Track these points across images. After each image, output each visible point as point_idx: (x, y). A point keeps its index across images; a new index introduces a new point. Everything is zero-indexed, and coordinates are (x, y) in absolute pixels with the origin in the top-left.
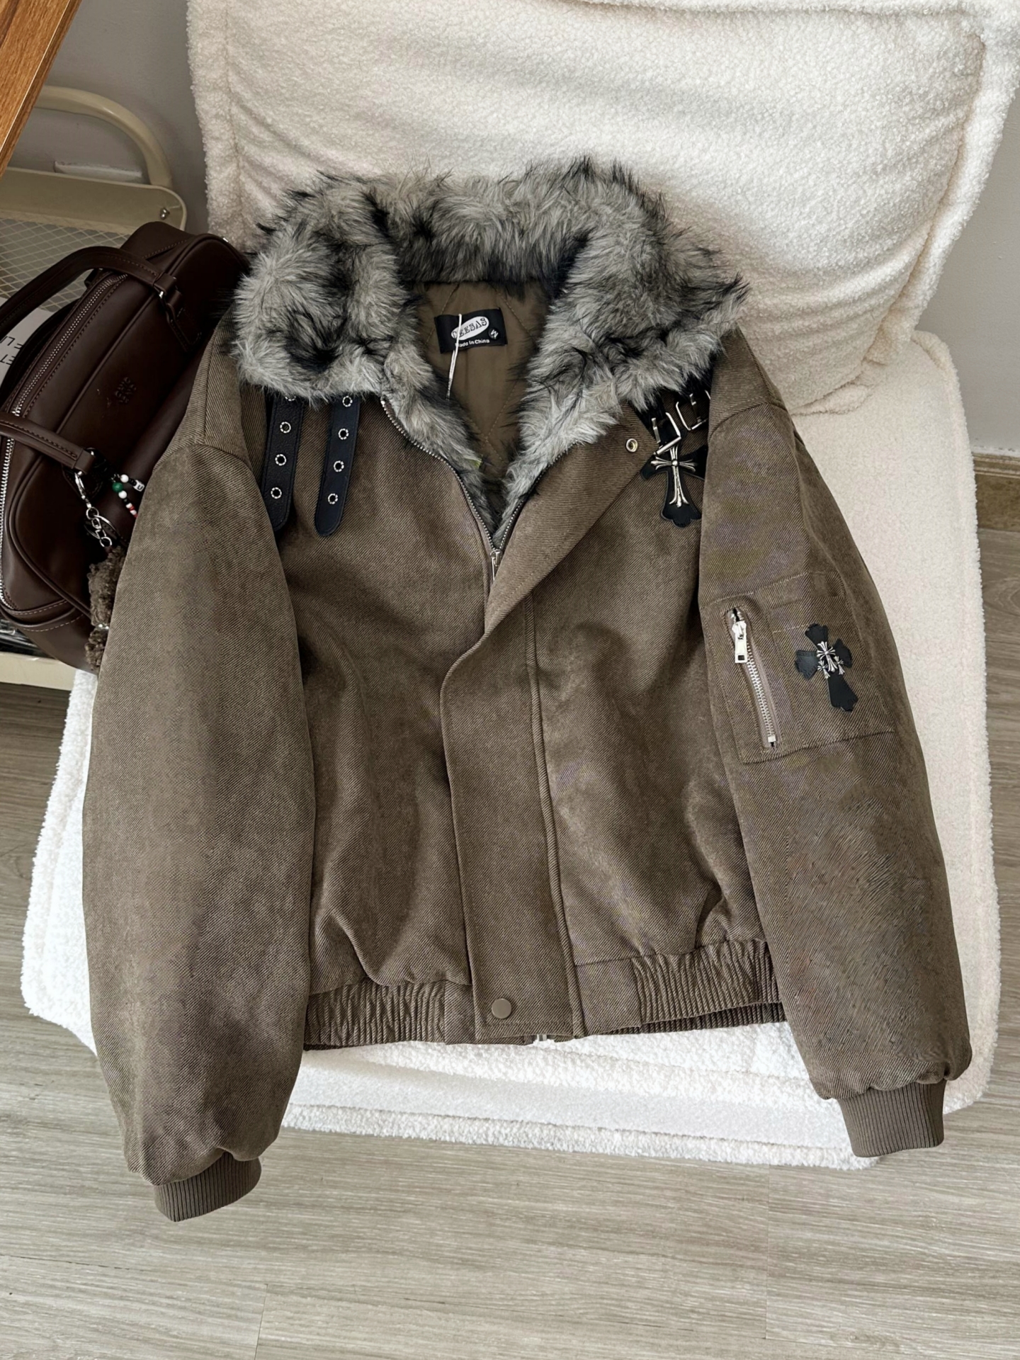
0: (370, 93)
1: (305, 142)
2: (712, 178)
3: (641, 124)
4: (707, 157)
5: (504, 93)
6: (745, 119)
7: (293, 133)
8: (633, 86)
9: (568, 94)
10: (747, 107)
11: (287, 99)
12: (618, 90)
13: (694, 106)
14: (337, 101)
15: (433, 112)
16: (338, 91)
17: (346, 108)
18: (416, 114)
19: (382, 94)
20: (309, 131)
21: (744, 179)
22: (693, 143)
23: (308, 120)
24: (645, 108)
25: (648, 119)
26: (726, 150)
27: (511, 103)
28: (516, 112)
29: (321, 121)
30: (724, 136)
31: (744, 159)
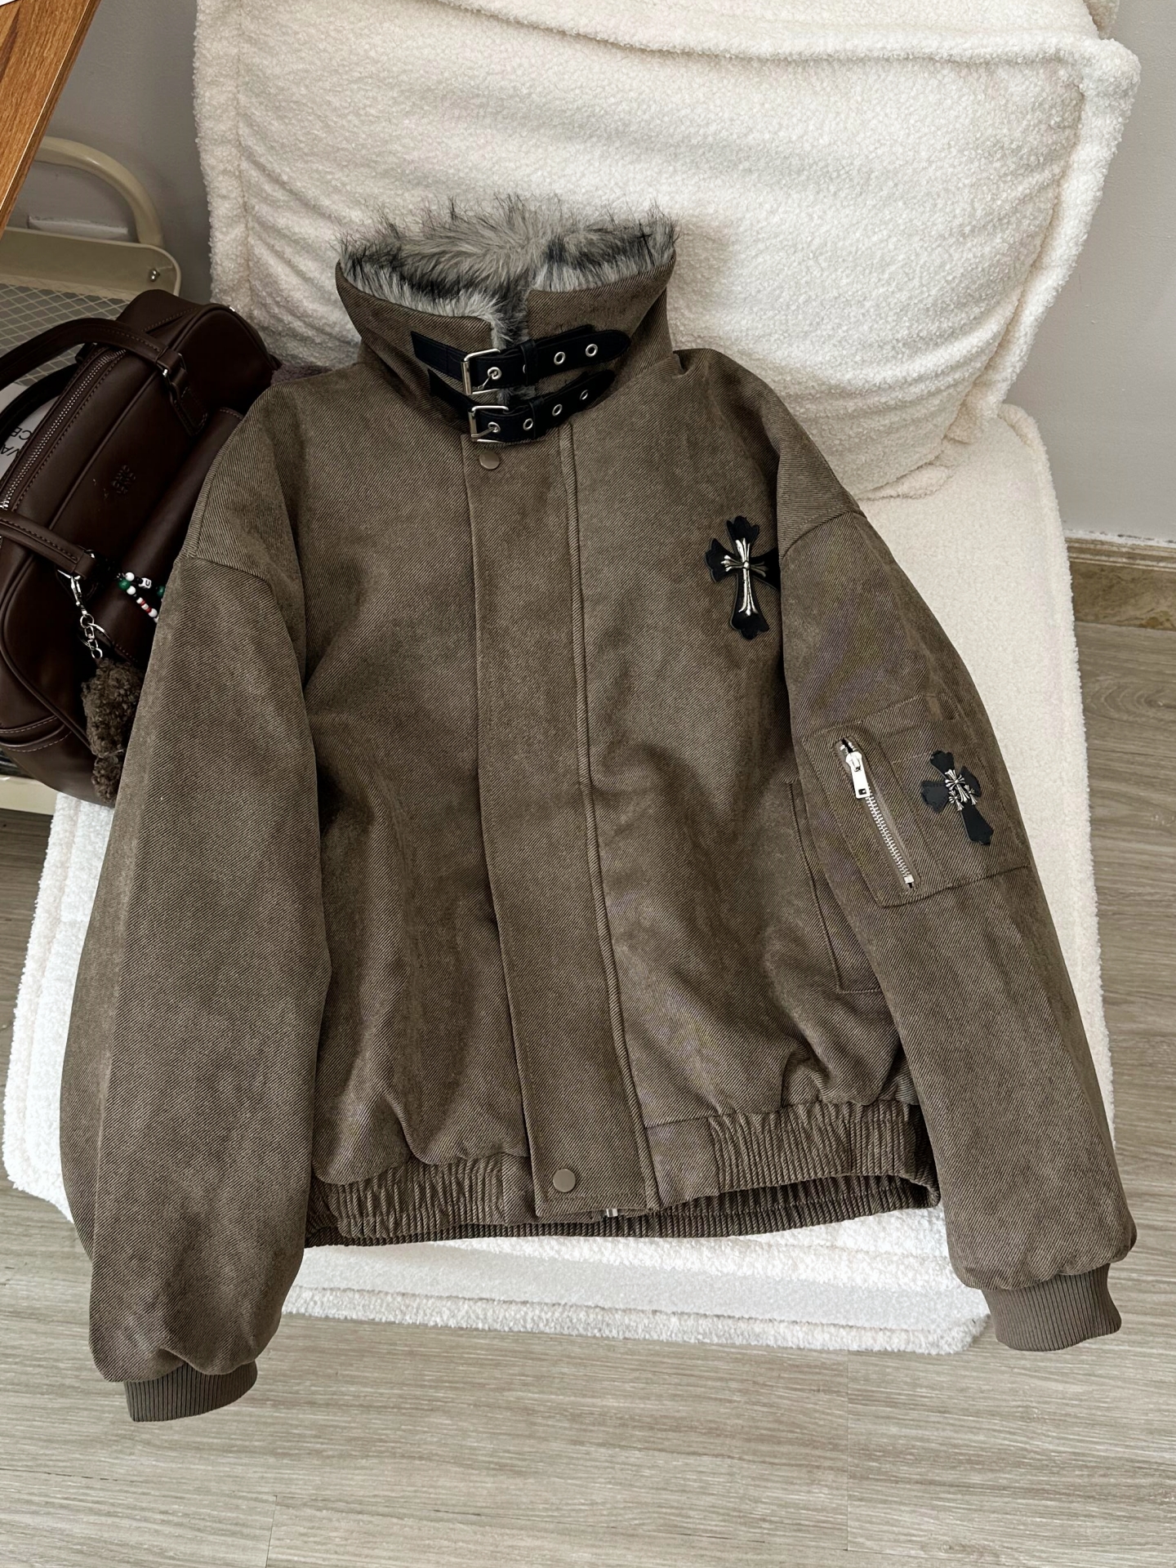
0: (400, 148)
1: (326, 202)
2: (781, 242)
3: (702, 183)
4: (776, 219)
5: (550, 149)
6: (819, 177)
7: (312, 192)
8: (694, 142)
9: (622, 150)
10: (821, 164)
11: (306, 154)
12: (678, 146)
13: (762, 163)
14: (362, 157)
15: (471, 169)
16: (364, 146)
17: (373, 164)
18: (452, 171)
19: (414, 149)
20: (331, 189)
21: (817, 242)
22: (760, 204)
23: (329, 177)
24: (707, 166)
25: (710, 178)
26: (797, 211)
27: (557, 160)
28: (563, 170)
29: (344, 179)
30: (796, 196)
31: (816, 221)
